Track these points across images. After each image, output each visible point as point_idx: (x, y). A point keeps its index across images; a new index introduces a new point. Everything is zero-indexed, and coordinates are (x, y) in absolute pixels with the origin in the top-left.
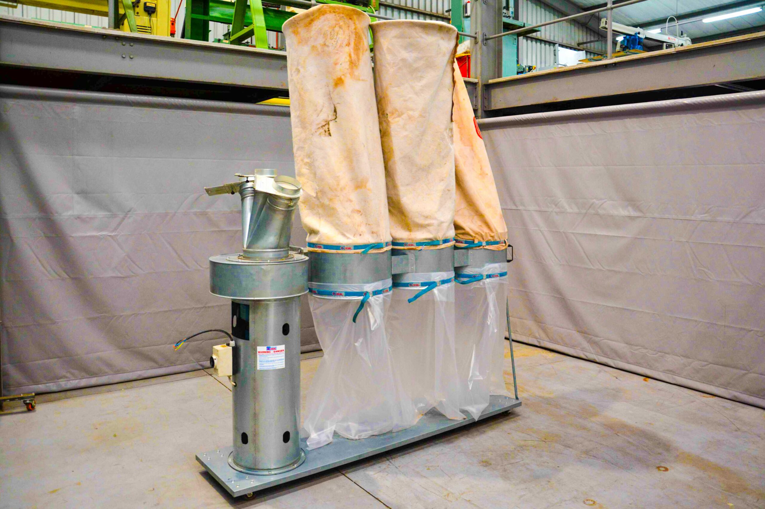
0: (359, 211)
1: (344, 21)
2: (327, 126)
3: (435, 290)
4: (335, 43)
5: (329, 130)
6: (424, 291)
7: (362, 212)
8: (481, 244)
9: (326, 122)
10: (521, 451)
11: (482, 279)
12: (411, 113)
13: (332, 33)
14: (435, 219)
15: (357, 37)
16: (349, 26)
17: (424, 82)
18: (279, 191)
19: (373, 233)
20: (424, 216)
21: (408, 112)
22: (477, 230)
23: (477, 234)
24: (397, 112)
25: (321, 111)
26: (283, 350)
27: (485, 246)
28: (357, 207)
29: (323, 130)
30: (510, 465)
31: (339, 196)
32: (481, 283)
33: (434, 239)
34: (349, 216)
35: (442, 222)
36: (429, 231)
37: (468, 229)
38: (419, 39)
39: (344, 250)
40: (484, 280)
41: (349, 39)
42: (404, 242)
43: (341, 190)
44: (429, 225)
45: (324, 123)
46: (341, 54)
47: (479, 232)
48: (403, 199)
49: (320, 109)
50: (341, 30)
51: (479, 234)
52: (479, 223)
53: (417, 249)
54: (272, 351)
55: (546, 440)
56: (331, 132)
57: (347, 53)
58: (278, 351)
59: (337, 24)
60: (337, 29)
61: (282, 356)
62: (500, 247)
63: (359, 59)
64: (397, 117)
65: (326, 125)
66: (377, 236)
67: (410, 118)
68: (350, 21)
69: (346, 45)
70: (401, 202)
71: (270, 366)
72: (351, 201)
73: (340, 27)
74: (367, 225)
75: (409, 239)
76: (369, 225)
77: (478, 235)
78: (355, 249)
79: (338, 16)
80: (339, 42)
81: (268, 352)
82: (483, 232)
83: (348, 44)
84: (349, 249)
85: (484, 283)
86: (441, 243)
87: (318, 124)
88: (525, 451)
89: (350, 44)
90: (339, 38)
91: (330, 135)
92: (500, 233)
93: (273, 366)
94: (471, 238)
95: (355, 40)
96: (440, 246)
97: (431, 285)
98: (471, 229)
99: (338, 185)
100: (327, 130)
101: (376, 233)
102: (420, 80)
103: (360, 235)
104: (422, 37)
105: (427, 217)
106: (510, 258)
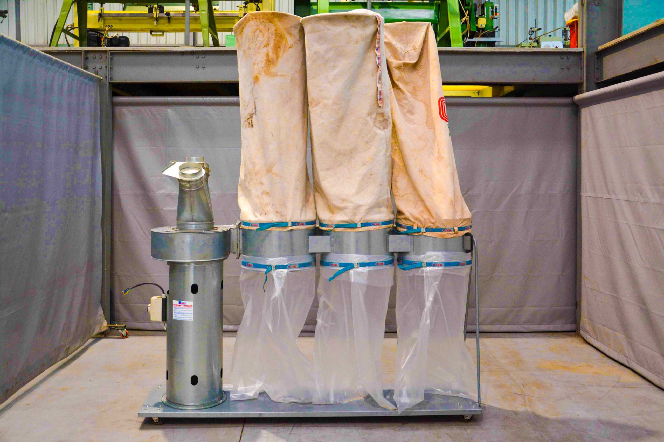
0: (268, 193)
1: (264, 25)
2: (251, 118)
3: (352, 272)
4: (255, 45)
5: (252, 123)
6: (340, 272)
7: (270, 194)
8: (419, 231)
9: (251, 115)
11: (422, 267)
12: (325, 101)
13: (253, 38)
14: (351, 202)
15: (278, 37)
16: (268, 29)
17: (336, 71)
19: (277, 212)
20: (341, 199)
21: (324, 101)
22: (417, 215)
23: (416, 219)
24: (314, 102)
25: (248, 106)
26: (192, 306)
27: (425, 233)
28: (267, 190)
29: (248, 123)
31: (253, 180)
32: (420, 270)
33: (350, 222)
34: (258, 197)
35: (361, 206)
36: (346, 214)
37: (407, 214)
38: (326, 32)
39: (253, 226)
40: (423, 268)
41: (269, 41)
43: (256, 174)
44: (345, 208)
45: (249, 117)
46: (259, 55)
47: (418, 218)
48: (323, 183)
49: (247, 105)
50: (261, 34)
51: (418, 219)
52: (422, 208)
53: (335, 230)
54: (182, 305)
56: (253, 123)
57: (264, 53)
58: (187, 306)
59: (258, 29)
60: (257, 32)
61: (191, 310)
62: (444, 235)
63: (277, 57)
64: (315, 106)
65: (250, 117)
66: (281, 215)
67: (325, 106)
68: (271, 24)
69: (264, 46)
70: (322, 185)
71: (181, 317)
72: (262, 184)
73: (261, 31)
74: (273, 206)
75: (330, 221)
77: (418, 221)
79: (259, 22)
80: (258, 44)
81: (179, 306)
82: (423, 217)
83: (267, 45)
85: (423, 272)
86: (359, 225)
87: (245, 118)
89: (268, 44)
90: (258, 41)
91: (252, 126)
92: (444, 220)
93: (183, 317)
95: (275, 40)
96: (358, 228)
97: (348, 267)
98: (411, 215)
99: (254, 170)
100: (251, 122)
101: (280, 213)
102: (333, 70)
103: (266, 214)
104: (329, 29)
105: (344, 200)
106: (469, 248)
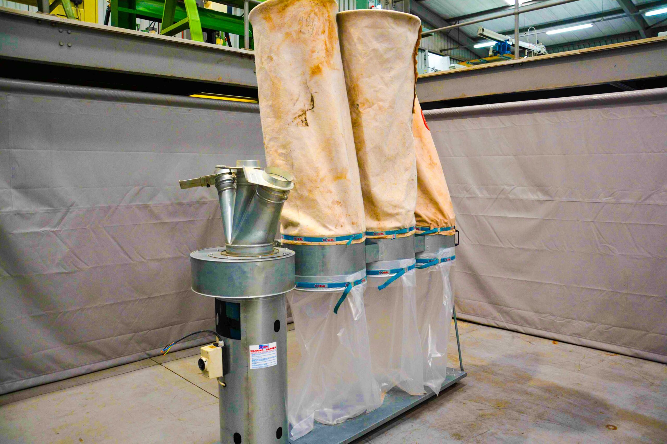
1: (318, 8)
2: (304, 115)
3: (404, 277)
4: (311, 30)
5: (306, 120)
6: (394, 278)
7: (342, 203)
8: (436, 231)
9: (303, 111)
10: (483, 421)
12: (381, 103)
13: (308, 20)
14: (403, 208)
15: (330, 25)
16: (323, 14)
17: (393, 73)
18: (271, 183)
19: (353, 223)
20: (393, 206)
21: (378, 102)
22: (433, 217)
23: (432, 221)
24: (368, 103)
25: (297, 100)
26: (275, 347)
27: (440, 232)
28: (337, 198)
29: (300, 120)
30: (480, 436)
31: (319, 188)
32: (437, 267)
33: (402, 228)
34: (330, 208)
35: (409, 211)
36: (398, 220)
37: (424, 217)
38: (390, 30)
39: (326, 241)
40: (439, 264)
41: (324, 27)
42: (373, 231)
43: (321, 181)
44: (397, 214)
45: (301, 113)
46: (318, 41)
47: (434, 219)
48: (373, 189)
49: (296, 99)
50: (316, 17)
51: (435, 221)
52: (433, 210)
53: (387, 237)
54: (265, 349)
55: (500, 408)
56: (308, 121)
57: (323, 41)
58: (270, 349)
59: (313, 11)
60: (312, 15)
61: (274, 353)
62: (451, 233)
63: (333, 48)
64: (368, 108)
65: (302, 114)
66: (356, 227)
67: (380, 108)
68: (324, 8)
69: (322, 33)
70: (372, 192)
71: (263, 364)
72: (331, 192)
73: (316, 14)
74: (348, 216)
75: (379, 228)
76: (349, 215)
77: (434, 222)
78: (337, 241)
79: (313, 3)
80: (315, 29)
81: (260, 350)
82: (438, 219)
83: (323, 32)
84: (332, 240)
85: (439, 267)
86: (408, 231)
87: (294, 114)
88: (487, 420)
89: (325, 31)
90: (315, 25)
91: (307, 125)
92: (451, 219)
93: (266, 364)
94: (427, 225)
95: (329, 28)
96: (407, 234)
97: (400, 272)
98: (427, 216)
99: (318, 176)
100: (304, 120)
101: (356, 224)
102: (390, 71)
103: (342, 226)
104: (393, 28)
105: (395, 206)
106: (457, 242)
